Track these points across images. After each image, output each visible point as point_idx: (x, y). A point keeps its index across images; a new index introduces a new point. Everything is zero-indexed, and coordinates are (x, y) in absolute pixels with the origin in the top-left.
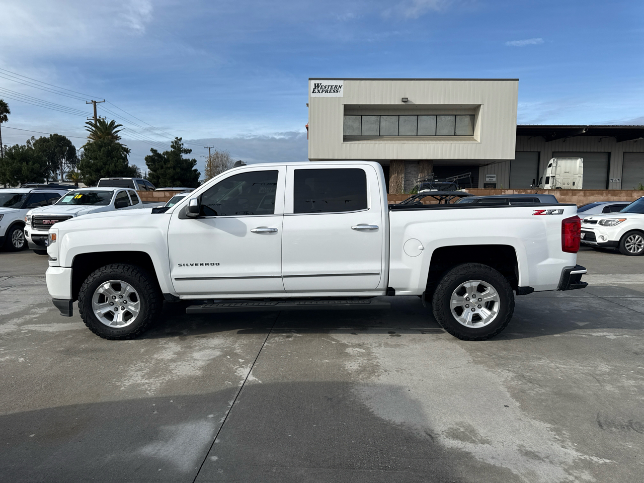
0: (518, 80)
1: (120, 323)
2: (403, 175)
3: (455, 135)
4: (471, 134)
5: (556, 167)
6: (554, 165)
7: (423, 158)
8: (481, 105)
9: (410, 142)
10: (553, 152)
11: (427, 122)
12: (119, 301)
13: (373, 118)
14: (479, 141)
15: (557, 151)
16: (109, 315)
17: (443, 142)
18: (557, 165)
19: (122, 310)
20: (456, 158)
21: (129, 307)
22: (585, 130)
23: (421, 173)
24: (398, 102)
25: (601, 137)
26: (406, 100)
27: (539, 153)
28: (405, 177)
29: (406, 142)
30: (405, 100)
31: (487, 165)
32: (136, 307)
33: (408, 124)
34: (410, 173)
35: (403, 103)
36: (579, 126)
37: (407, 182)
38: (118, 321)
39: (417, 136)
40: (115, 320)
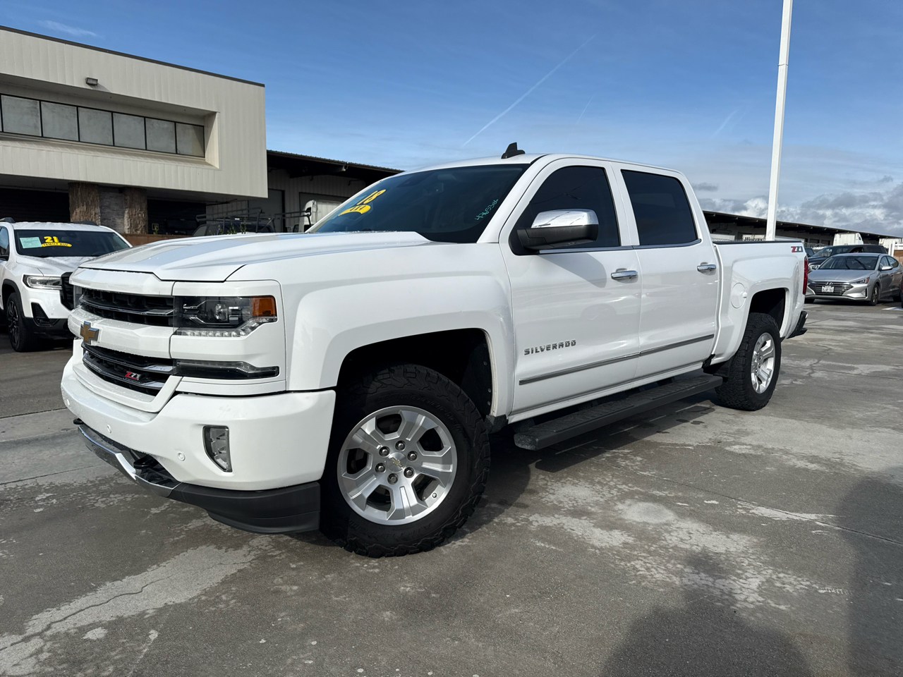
0: (263, 86)
1: (414, 510)
2: (98, 210)
3: (177, 153)
4: (201, 154)
5: (316, 212)
6: (313, 210)
7: (134, 184)
8: (216, 113)
9: (107, 155)
10: (300, 193)
11: (129, 127)
12: (398, 457)
13: (26, 104)
14: (217, 166)
15: (304, 191)
16: (381, 499)
17: (163, 162)
18: (317, 209)
19: (407, 475)
20: (186, 189)
21: (425, 465)
22: (345, 168)
23: (130, 207)
24: (79, 83)
25: (350, 179)
26: (94, 83)
27: (283, 192)
28: (101, 213)
29: (99, 154)
30: (92, 82)
31: (227, 203)
32: (446, 461)
33: (94, 123)
34: (108, 207)
35: (88, 87)
36: (338, 162)
37: (106, 221)
38: (406, 505)
39: (113, 146)
40: (396, 505)
